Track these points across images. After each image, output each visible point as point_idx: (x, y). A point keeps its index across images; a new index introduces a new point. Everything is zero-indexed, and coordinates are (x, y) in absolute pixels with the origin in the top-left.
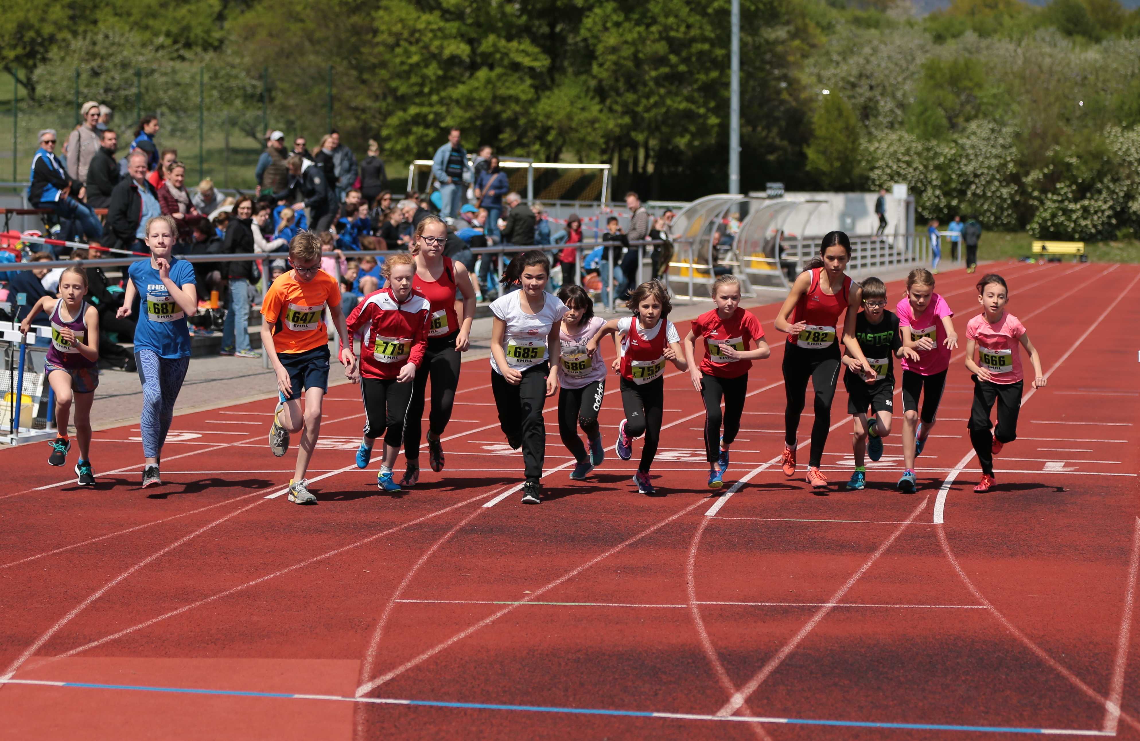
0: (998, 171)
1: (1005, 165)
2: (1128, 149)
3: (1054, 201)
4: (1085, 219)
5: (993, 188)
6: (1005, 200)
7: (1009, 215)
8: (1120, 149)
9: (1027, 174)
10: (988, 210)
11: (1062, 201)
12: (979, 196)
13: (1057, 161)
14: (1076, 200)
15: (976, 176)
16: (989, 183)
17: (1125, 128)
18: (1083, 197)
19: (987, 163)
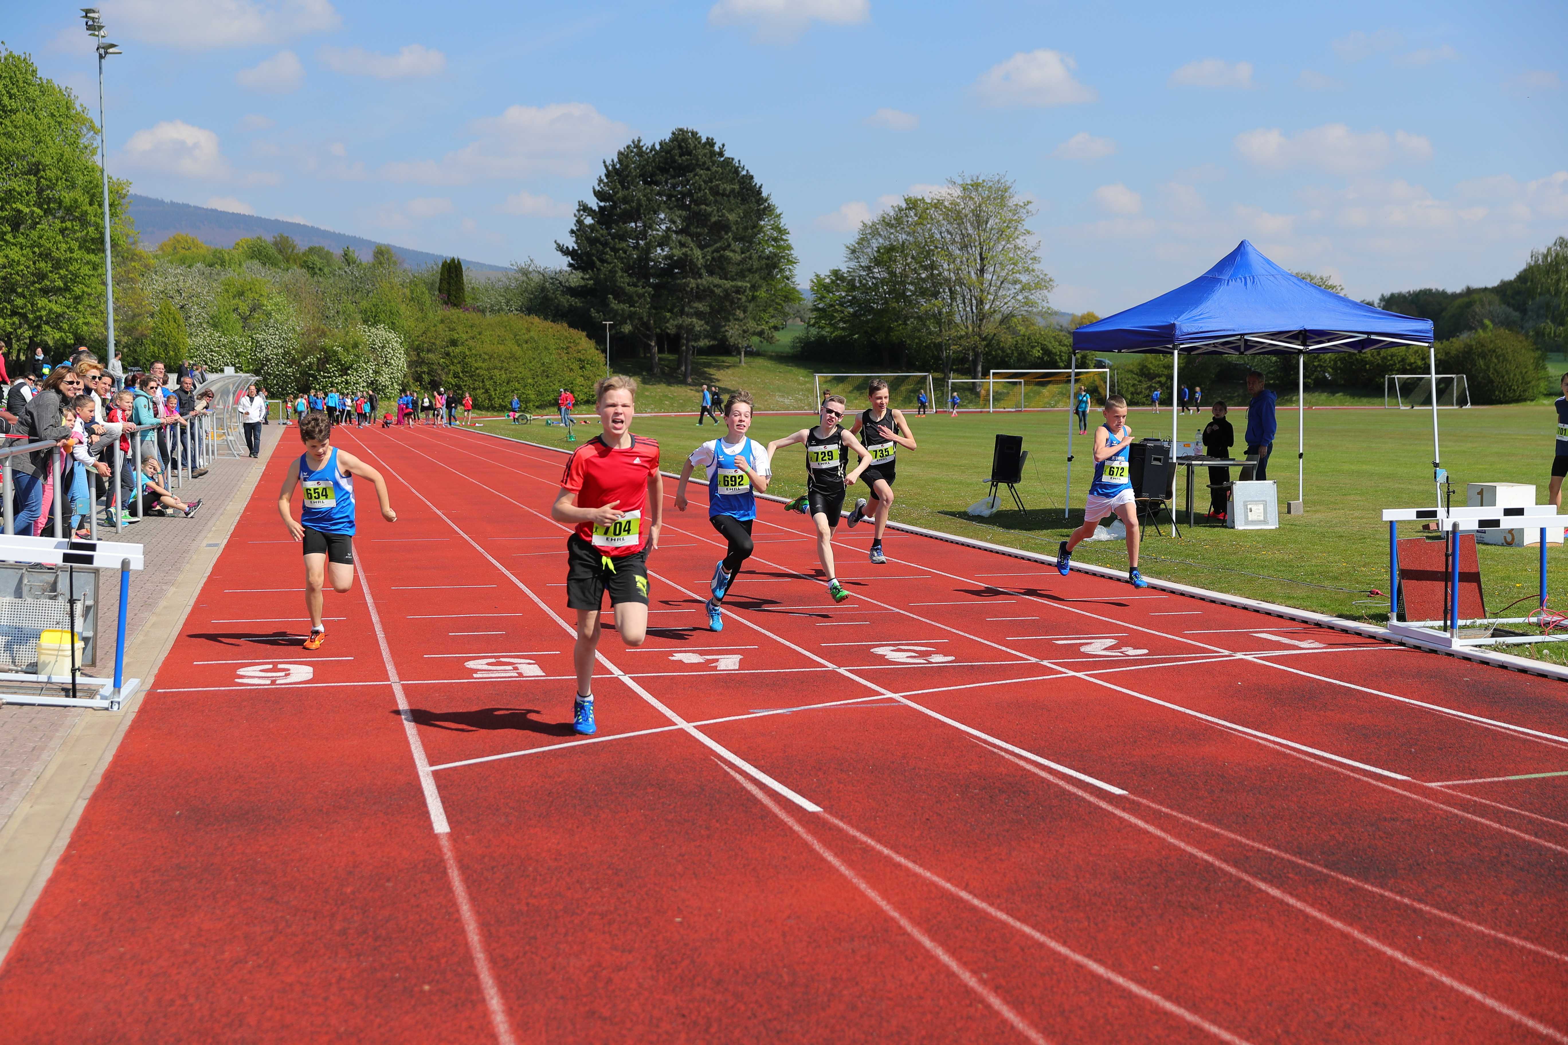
0: (283, 358)
1: (289, 353)
2: (374, 340)
3: (325, 377)
4: (347, 389)
5: (280, 369)
6: (289, 377)
7: (292, 387)
8: (368, 340)
9: (305, 358)
10: (277, 384)
11: (329, 377)
12: (270, 374)
13: (323, 349)
14: (341, 376)
15: (268, 360)
16: (277, 365)
17: (369, 326)
18: (348, 375)
19: (275, 351)
